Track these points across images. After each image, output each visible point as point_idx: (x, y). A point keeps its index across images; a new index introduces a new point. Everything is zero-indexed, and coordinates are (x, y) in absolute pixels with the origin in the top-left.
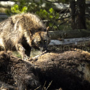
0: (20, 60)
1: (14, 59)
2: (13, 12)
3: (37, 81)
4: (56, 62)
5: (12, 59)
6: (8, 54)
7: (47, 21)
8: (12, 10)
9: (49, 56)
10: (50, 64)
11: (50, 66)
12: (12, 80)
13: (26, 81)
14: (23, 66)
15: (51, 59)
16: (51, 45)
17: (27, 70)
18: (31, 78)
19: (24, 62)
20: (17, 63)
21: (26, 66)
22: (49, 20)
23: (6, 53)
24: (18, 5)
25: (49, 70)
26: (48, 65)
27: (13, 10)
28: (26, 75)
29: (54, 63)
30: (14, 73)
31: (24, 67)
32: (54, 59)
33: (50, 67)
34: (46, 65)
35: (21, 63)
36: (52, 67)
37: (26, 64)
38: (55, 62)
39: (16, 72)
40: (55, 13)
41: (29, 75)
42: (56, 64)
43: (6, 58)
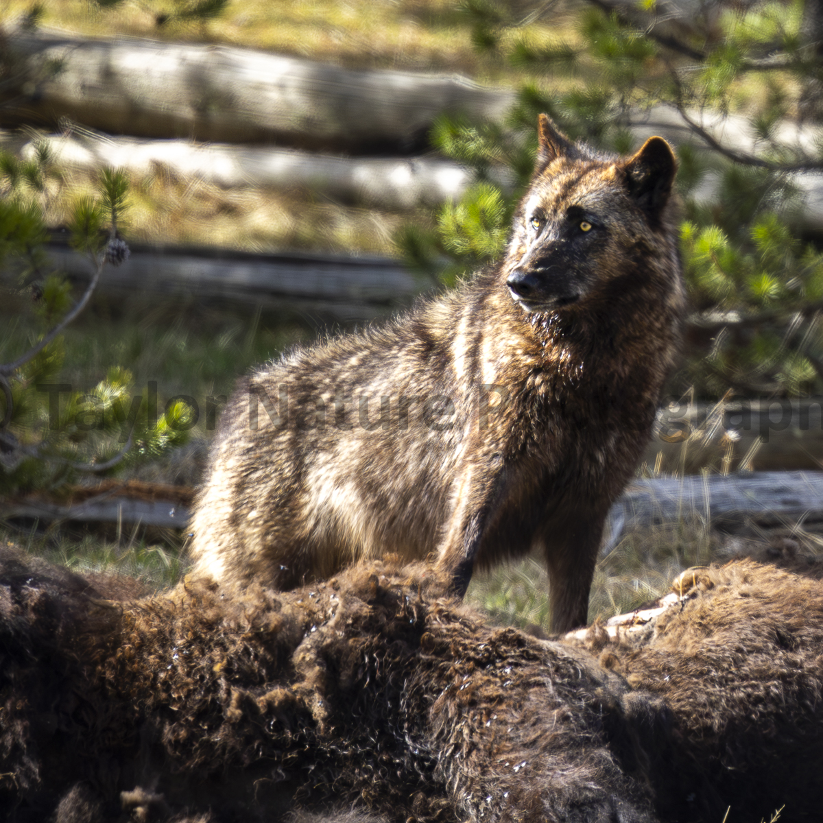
0: (504, 639)
1: (457, 625)
2: (458, 244)
3: (641, 809)
4: (809, 658)
5: (444, 627)
6: (415, 587)
7: (733, 317)
8: (452, 228)
9: (753, 602)
10: (764, 676)
11: (760, 692)
12: (444, 802)
13: (547, 804)
14: (527, 685)
15: (765, 631)
16: (769, 515)
17: (564, 719)
18: (592, 785)
19: (535, 658)
20: (481, 664)
21: (551, 689)
22: (753, 312)
23: (394, 581)
24: (497, 185)
25: (748, 718)
26: (744, 678)
27: (460, 230)
28: (550, 759)
29: (794, 664)
30: (457, 747)
31: (533, 695)
32: (791, 629)
33: (758, 700)
34: (723, 682)
35: (517, 665)
36: (776, 700)
37: (558, 669)
38: (800, 656)
39: (472, 731)
40: (799, 254)
41: (571, 759)
42: (811, 671)
43: (390, 616)
